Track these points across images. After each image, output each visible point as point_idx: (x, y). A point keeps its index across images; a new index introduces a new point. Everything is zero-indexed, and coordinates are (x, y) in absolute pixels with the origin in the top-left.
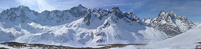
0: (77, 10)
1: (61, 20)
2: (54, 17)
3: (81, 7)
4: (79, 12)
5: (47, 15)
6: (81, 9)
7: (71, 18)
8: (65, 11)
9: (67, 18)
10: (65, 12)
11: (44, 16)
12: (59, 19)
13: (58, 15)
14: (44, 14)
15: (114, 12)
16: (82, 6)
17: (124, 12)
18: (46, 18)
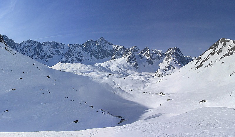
0: (98, 47)
1: (69, 60)
2: (51, 54)
3: (103, 42)
4: (102, 50)
5: (35, 49)
6: (105, 45)
7: (87, 60)
8: (73, 46)
9: (79, 57)
10: (73, 48)
11: (28, 50)
12: (65, 58)
13: (61, 51)
14: (28, 46)
15: (174, 54)
16: (106, 41)
17: (188, 57)
18: (36, 54)
